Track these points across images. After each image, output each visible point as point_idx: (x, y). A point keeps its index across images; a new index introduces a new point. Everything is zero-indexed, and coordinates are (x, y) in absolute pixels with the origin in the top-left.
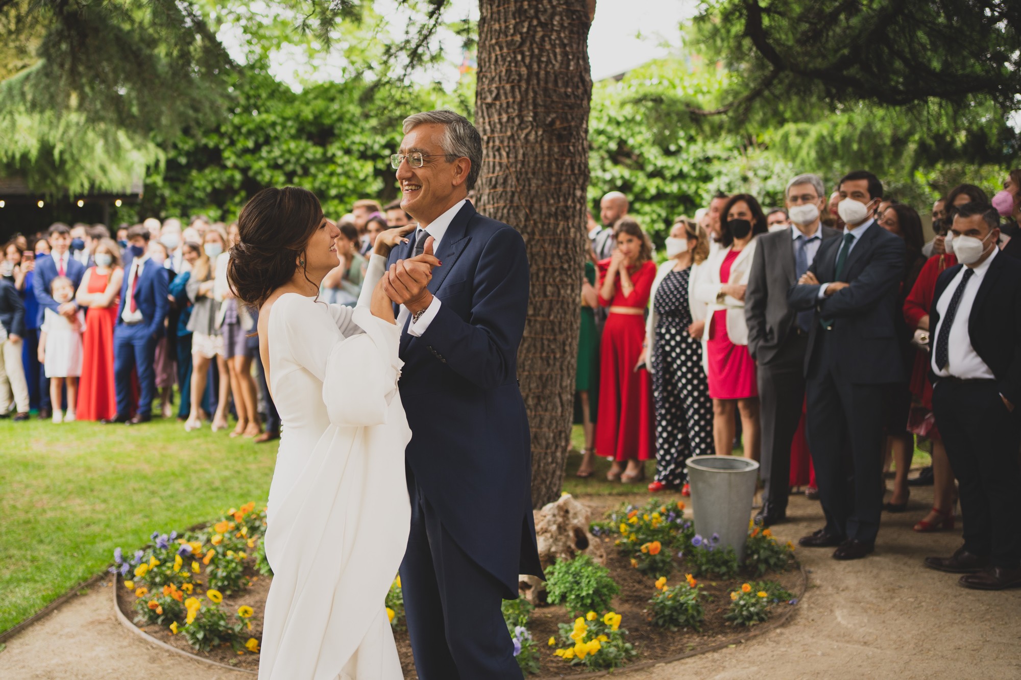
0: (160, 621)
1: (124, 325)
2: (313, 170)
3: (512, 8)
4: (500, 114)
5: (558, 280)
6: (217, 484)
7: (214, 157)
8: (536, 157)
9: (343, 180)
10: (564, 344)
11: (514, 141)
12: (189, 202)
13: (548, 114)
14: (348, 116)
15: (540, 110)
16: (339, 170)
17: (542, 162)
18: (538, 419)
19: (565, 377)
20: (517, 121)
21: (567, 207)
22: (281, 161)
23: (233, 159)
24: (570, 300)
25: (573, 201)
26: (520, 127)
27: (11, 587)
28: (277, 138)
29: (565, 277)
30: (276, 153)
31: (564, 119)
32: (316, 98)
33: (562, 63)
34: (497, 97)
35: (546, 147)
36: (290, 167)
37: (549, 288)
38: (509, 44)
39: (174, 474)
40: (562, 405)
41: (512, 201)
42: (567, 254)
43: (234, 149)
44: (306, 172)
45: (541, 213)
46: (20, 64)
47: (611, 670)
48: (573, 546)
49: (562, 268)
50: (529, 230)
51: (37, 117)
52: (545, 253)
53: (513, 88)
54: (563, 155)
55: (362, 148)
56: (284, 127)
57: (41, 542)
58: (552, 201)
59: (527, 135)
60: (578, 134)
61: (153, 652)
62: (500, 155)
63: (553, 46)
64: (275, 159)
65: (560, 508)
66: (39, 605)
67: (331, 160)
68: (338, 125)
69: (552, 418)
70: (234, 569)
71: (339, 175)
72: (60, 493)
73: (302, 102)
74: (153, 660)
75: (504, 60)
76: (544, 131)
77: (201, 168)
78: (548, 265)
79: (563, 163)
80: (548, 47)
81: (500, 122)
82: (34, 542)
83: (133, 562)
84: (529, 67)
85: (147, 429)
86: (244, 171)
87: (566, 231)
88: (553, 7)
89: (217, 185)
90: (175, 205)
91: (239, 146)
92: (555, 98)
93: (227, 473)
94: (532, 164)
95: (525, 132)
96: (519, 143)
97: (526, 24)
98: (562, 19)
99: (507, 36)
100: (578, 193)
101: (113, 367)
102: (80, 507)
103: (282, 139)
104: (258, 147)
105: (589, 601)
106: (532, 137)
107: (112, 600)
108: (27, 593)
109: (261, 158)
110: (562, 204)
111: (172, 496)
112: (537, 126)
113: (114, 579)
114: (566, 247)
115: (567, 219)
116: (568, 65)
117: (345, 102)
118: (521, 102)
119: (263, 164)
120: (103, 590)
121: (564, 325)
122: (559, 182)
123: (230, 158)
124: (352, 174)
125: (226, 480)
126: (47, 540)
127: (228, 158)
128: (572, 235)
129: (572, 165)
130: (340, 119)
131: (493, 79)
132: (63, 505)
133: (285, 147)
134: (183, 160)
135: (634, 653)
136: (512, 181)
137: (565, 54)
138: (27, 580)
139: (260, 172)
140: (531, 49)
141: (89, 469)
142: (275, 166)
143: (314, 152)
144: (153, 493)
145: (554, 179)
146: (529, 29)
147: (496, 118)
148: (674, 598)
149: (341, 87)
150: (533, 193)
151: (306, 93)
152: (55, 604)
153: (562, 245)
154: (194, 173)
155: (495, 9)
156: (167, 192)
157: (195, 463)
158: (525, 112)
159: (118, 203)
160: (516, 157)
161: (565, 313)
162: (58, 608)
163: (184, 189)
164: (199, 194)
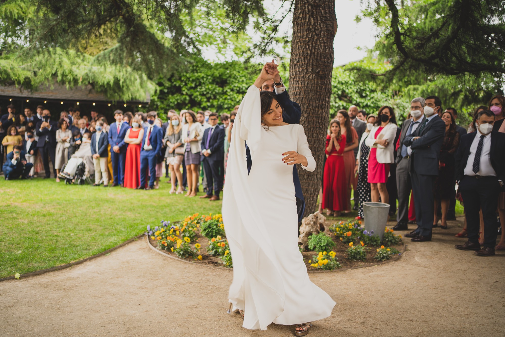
0: (166, 248)
1: (144, 151)
2: (218, 97)
3: (306, 28)
4: (299, 68)
5: (318, 131)
6: (182, 210)
7: (178, 90)
8: (312, 85)
9: (230, 101)
10: (319, 156)
11: (304, 79)
12: (167, 108)
13: (317, 68)
14: (233, 75)
15: (314, 67)
16: (228, 97)
17: (314, 87)
18: (308, 184)
19: (319, 169)
20: (305, 71)
21: (323, 104)
22: (205, 93)
23: (186, 91)
24: (322, 140)
25: (325, 102)
26: (307, 73)
27: (109, 237)
28: (204, 83)
29: (320, 131)
30: (204, 89)
31: (323, 71)
32: (220, 68)
33: (323, 50)
34: (298, 62)
35: (316, 81)
36: (209, 95)
37: (314, 135)
38: (304, 42)
39: (165, 206)
40: (317, 179)
41: (302, 101)
42: (322, 122)
43: (187, 87)
44: (215, 98)
45: (313, 106)
46: (105, 48)
47: (331, 270)
48: (319, 230)
49: (320, 127)
50: (308, 112)
51: (114, 67)
52: (314, 121)
53: (304, 58)
54: (322, 84)
55: (238, 89)
56: (207, 79)
57: (117, 224)
58: (317, 102)
59: (309, 76)
60: (328, 77)
61: (164, 258)
62: (298, 83)
63: (321, 43)
64: (203, 91)
65: (315, 216)
66: (121, 243)
67: (225, 93)
68: (229, 79)
69: (313, 183)
70: (192, 234)
71: (228, 99)
72: (122, 210)
73: (215, 69)
74: (165, 260)
75: (302, 47)
76: (315, 75)
77: (173, 94)
78: (314, 126)
79: (322, 88)
80: (318, 43)
81: (299, 71)
82: (115, 224)
83: (154, 231)
84: (311, 51)
85: (151, 192)
86: (190, 96)
87: (322, 113)
88: (321, 28)
89: (179, 101)
90: (162, 109)
91: (189, 86)
92: (320, 63)
93: (185, 207)
94: (310, 87)
95: (308, 75)
96: (306, 79)
97: (311, 34)
98: (324, 33)
99: (303, 38)
100: (327, 99)
101: (140, 166)
102: (130, 215)
103: (206, 84)
104: (196, 87)
105: (324, 248)
106: (311, 77)
107: (147, 242)
108: (116, 239)
109: (197, 91)
110: (321, 103)
111: (165, 213)
112: (313, 73)
113: (147, 237)
114: (321, 120)
115: (322, 109)
116: (326, 51)
117: (232, 70)
118: (307, 64)
119: (198, 93)
120: (143, 240)
121: (319, 149)
122: (320, 95)
123: (185, 90)
124: (234, 99)
125: (185, 209)
126: (120, 224)
127: (184, 91)
128: (324, 115)
129: (325, 88)
130: (230, 77)
131: (297, 55)
132: (124, 214)
133: (207, 87)
134: (166, 91)
135: (340, 266)
136: (302, 93)
137: (325, 46)
138: (114, 235)
139: (196, 97)
140: (312, 44)
141: (132, 203)
142: (203, 95)
143: (219, 89)
144: (157, 212)
145: (318, 93)
146: (312, 36)
147: (297, 69)
148: (356, 249)
149: (230, 64)
150: (310, 98)
151: (217, 65)
152: (126, 242)
153: (320, 119)
154: (170, 96)
155: (299, 28)
156: (159, 103)
157: (172, 203)
158: (308, 68)
159: (140, 106)
160: (304, 85)
161: (320, 144)
162: (128, 243)
163: (165, 103)
164: (172, 105)
